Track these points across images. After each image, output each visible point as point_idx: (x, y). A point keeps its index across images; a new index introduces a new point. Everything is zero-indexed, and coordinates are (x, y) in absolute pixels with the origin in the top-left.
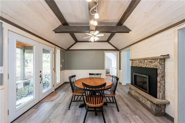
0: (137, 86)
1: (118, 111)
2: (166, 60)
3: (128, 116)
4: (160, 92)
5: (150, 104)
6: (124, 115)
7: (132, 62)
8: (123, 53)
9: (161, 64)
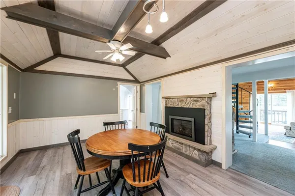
0: (175, 133)
1: (167, 176)
2: (213, 98)
3: (182, 179)
4: (208, 136)
5: (198, 154)
6: (178, 180)
7: (166, 101)
8: (148, 87)
9: (208, 104)
